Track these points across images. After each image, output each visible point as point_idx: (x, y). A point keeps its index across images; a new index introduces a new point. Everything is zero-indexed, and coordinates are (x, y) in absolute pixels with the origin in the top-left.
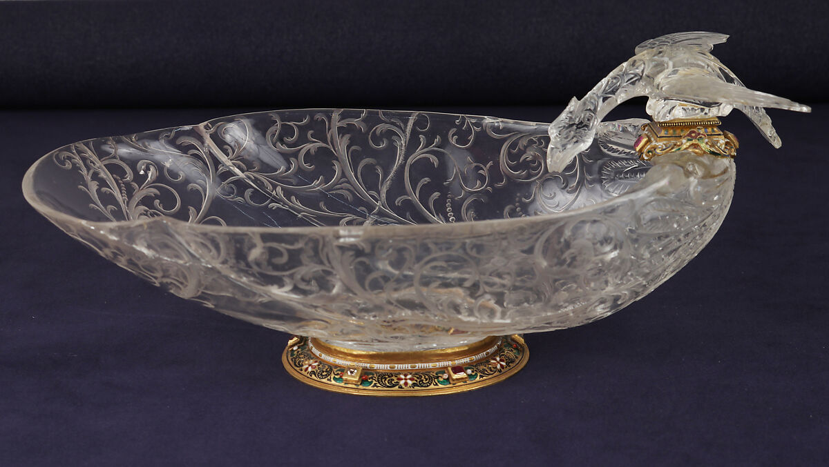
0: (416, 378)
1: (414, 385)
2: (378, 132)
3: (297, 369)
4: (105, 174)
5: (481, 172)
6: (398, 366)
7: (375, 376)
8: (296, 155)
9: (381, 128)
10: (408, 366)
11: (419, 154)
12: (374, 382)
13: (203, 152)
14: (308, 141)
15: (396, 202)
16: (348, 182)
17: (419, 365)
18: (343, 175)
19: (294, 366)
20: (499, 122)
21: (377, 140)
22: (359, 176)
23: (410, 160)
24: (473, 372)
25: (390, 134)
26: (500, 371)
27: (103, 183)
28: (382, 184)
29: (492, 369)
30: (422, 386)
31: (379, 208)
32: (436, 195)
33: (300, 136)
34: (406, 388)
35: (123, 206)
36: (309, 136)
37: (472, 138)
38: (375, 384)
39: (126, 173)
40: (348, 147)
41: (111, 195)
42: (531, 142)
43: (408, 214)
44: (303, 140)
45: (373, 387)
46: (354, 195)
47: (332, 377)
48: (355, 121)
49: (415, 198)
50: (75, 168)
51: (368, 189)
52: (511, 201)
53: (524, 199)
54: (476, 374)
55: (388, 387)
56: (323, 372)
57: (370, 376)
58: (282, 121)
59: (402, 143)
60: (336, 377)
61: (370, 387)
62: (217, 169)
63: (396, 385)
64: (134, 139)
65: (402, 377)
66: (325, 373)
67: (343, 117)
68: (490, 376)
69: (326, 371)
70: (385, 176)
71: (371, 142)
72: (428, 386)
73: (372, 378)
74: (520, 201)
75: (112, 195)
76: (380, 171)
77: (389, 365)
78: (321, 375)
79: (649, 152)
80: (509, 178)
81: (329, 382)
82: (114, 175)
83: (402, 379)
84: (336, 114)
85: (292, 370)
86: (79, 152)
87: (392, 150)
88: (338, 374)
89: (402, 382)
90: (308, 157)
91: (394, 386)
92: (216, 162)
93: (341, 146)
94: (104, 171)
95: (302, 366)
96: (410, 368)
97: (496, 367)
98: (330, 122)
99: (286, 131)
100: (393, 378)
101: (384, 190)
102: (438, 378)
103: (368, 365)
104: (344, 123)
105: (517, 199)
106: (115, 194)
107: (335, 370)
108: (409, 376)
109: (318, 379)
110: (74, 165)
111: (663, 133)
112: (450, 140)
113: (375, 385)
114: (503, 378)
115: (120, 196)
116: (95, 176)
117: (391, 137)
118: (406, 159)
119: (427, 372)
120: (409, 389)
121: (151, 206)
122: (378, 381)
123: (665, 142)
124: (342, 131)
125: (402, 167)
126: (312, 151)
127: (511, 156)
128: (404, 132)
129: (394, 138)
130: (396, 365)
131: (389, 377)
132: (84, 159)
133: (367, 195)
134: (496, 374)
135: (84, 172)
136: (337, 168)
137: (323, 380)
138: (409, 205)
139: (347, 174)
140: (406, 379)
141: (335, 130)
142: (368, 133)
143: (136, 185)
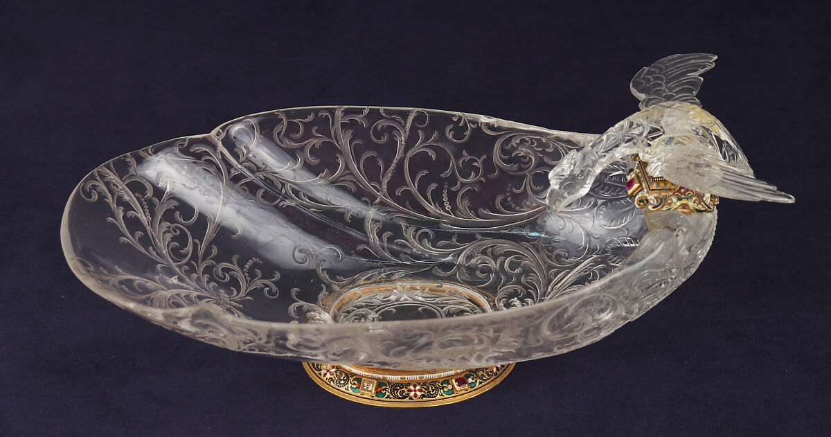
0: (424, 390)
1: (423, 396)
2: (379, 128)
3: (317, 372)
4: (128, 196)
5: (475, 164)
6: (408, 378)
7: (388, 387)
8: (302, 149)
9: (381, 124)
10: (416, 377)
11: (418, 148)
12: (387, 394)
13: (216, 159)
14: (313, 136)
15: (396, 192)
16: (352, 174)
17: (426, 376)
18: (347, 167)
19: (312, 367)
20: (493, 121)
21: (378, 135)
22: (362, 168)
23: (409, 155)
24: (473, 379)
25: (390, 129)
26: (496, 374)
27: (127, 207)
28: (383, 176)
29: (490, 373)
30: (430, 397)
31: (381, 198)
32: (434, 186)
33: (305, 132)
34: (415, 399)
35: (148, 228)
36: (314, 131)
37: (468, 133)
38: (388, 395)
39: (147, 189)
40: (351, 142)
41: (136, 217)
42: (523, 141)
43: (407, 203)
44: (308, 135)
45: (386, 398)
46: (357, 186)
47: (350, 386)
48: (358, 118)
49: (414, 189)
50: (102, 196)
51: (370, 180)
52: (503, 191)
53: (514, 190)
54: (476, 381)
55: (400, 398)
56: (341, 380)
57: (384, 387)
58: (288, 118)
59: (402, 139)
60: (353, 386)
61: (384, 399)
62: (229, 173)
63: (406, 397)
64: (150, 152)
65: (412, 388)
66: (342, 382)
67: (346, 112)
68: (488, 381)
69: (344, 380)
70: (386, 168)
71: (372, 137)
72: (434, 397)
73: (385, 389)
74: (511, 191)
75: (137, 220)
76: (381, 163)
77: (399, 377)
78: (339, 383)
79: (641, 201)
80: (500, 169)
81: (346, 391)
82: (136, 194)
83: (412, 391)
84: (339, 110)
85: (312, 372)
86: (102, 177)
87: (393, 144)
88: (354, 384)
89: (412, 394)
90: (313, 151)
91: (405, 397)
92: (229, 166)
93: (345, 141)
94: (126, 192)
95: (321, 370)
96: (418, 379)
97: (493, 371)
98: (333, 118)
99: (292, 128)
100: (404, 389)
101: (385, 182)
102: (443, 388)
103: (381, 376)
104: (347, 120)
105: (508, 189)
106: (139, 216)
107: (352, 379)
108: (418, 388)
109: (337, 387)
110: (99, 194)
111: (654, 186)
112: (447, 134)
113: (388, 397)
114: (498, 381)
115: (144, 217)
116: (120, 202)
117: (392, 131)
118: (405, 152)
119: (433, 382)
120: (419, 400)
121: (173, 221)
122: (391, 392)
123: (656, 195)
124: (344, 126)
125: (402, 160)
126: (318, 146)
127: (504, 151)
128: (404, 127)
129: (394, 133)
130: (406, 377)
131: (400, 388)
132: (107, 184)
133: (369, 186)
134: (493, 377)
135: (110, 200)
136: (341, 161)
137: (341, 389)
138: (408, 194)
139: (350, 167)
140: (415, 391)
141: (338, 126)
142: (369, 128)
143: (156, 200)
